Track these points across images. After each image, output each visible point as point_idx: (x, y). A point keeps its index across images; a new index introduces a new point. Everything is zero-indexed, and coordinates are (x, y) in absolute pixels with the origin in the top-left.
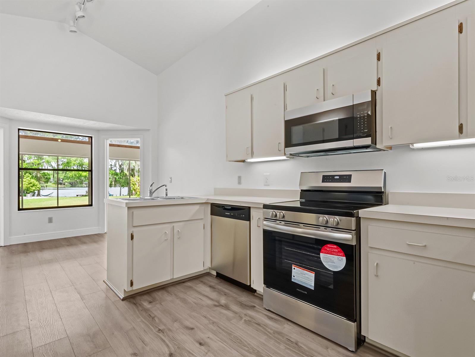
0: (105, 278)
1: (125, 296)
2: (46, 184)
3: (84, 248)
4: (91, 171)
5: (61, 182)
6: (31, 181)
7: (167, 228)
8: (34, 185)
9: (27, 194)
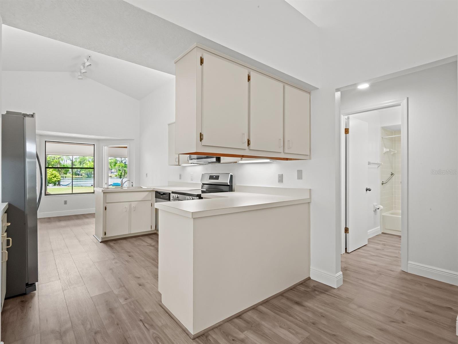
0: (94, 234)
1: (102, 241)
2: (65, 175)
3: (86, 220)
4: (94, 168)
5: (79, 173)
6: (53, 173)
7: (127, 205)
8: (55, 176)
9: (49, 184)
